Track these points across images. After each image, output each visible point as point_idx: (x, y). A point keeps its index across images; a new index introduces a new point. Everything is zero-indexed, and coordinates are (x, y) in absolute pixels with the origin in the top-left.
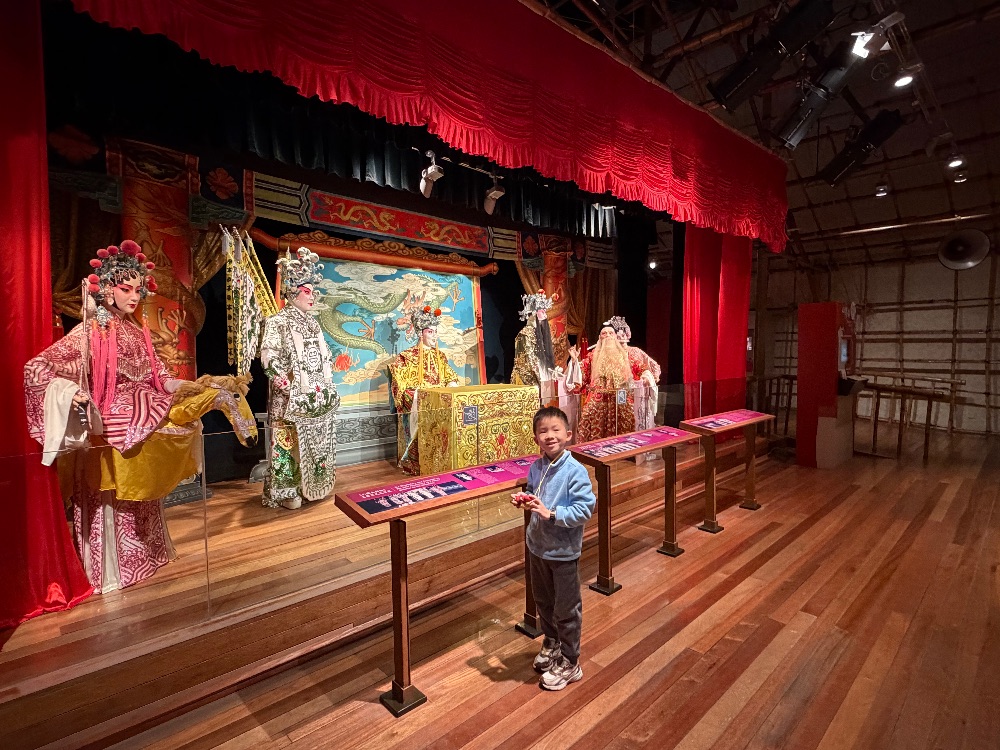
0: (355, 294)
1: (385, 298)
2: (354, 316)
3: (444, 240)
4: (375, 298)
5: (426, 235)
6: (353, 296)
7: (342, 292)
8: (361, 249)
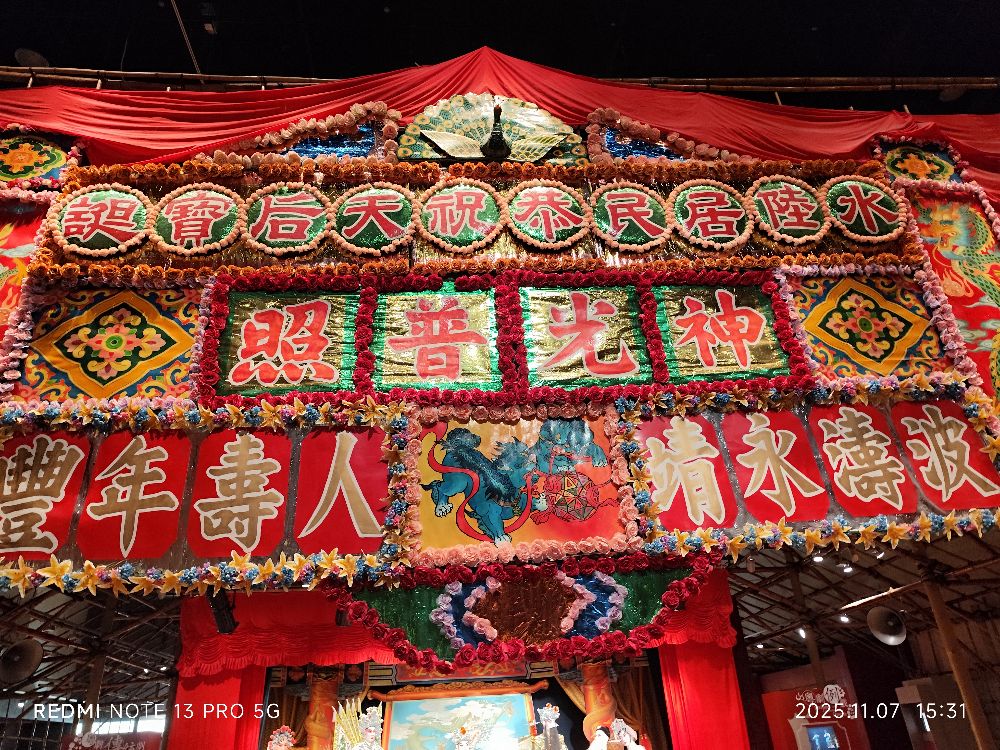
1: (453, 721)
3: (488, 674)
5: (473, 673)
7: (423, 721)
8: (436, 690)
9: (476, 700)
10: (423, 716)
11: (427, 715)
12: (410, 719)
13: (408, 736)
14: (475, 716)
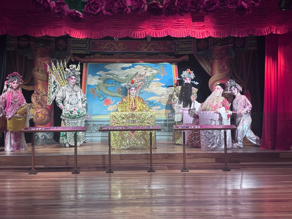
0: (113, 76)
1: (125, 76)
2: (112, 84)
3: (150, 50)
4: (122, 76)
5: (140, 49)
6: (112, 77)
7: (107, 75)
8: (115, 58)
10: (107, 73)
11: (110, 72)
12: (99, 74)
13: (98, 83)
14: (140, 75)
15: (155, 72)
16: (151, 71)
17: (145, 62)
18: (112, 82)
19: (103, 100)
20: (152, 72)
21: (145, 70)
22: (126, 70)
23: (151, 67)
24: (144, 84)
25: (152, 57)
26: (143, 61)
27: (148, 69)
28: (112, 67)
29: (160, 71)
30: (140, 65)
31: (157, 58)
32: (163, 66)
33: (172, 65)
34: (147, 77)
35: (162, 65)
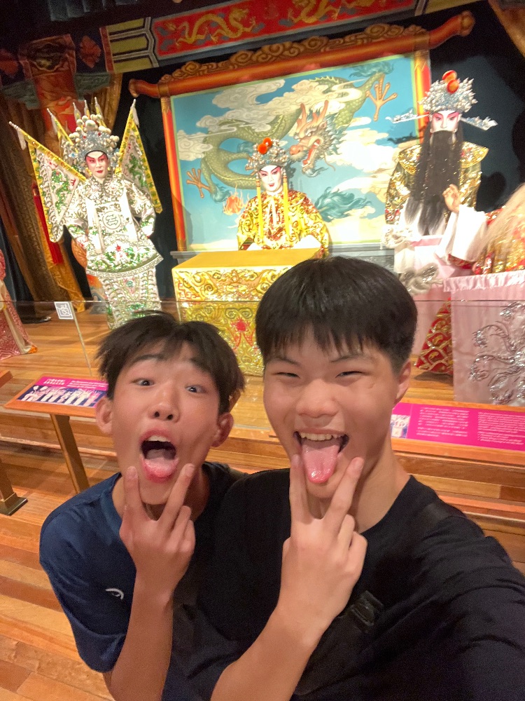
0: (237, 126)
1: (271, 123)
2: (239, 152)
3: (326, 16)
4: (260, 125)
5: (296, 20)
6: (235, 129)
7: (223, 128)
8: (236, 67)
9: (312, 77)
10: (221, 118)
11: (229, 115)
12: (203, 125)
13: (204, 153)
14: (311, 111)
15: (355, 94)
16: (343, 95)
17: (323, 65)
18: (239, 147)
19: (221, 201)
20: (346, 99)
21: (325, 92)
22: (270, 103)
23: (342, 80)
24: (322, 141)
25: (344, 42)
26: (316, 63)
27: (334, 88)
28: (232, 98)
29: (370, 88)
30: (307, 78)
31: (359, 42)
32: (380, 71)
33: (412, 63)
34: (332, 117)
35: (376, 66)
